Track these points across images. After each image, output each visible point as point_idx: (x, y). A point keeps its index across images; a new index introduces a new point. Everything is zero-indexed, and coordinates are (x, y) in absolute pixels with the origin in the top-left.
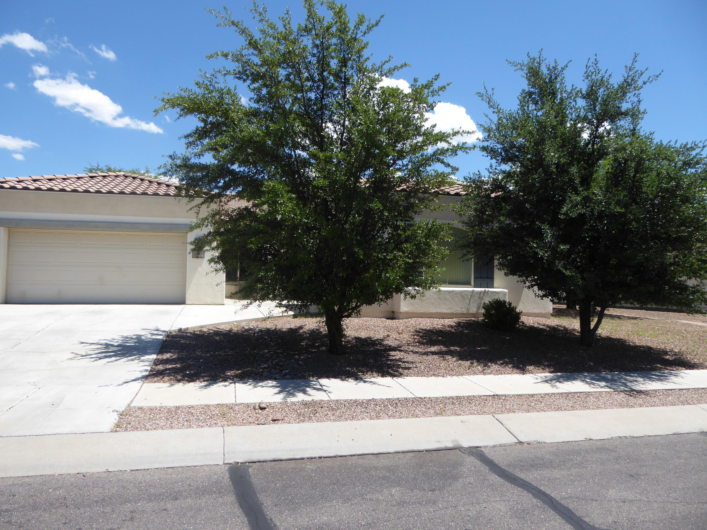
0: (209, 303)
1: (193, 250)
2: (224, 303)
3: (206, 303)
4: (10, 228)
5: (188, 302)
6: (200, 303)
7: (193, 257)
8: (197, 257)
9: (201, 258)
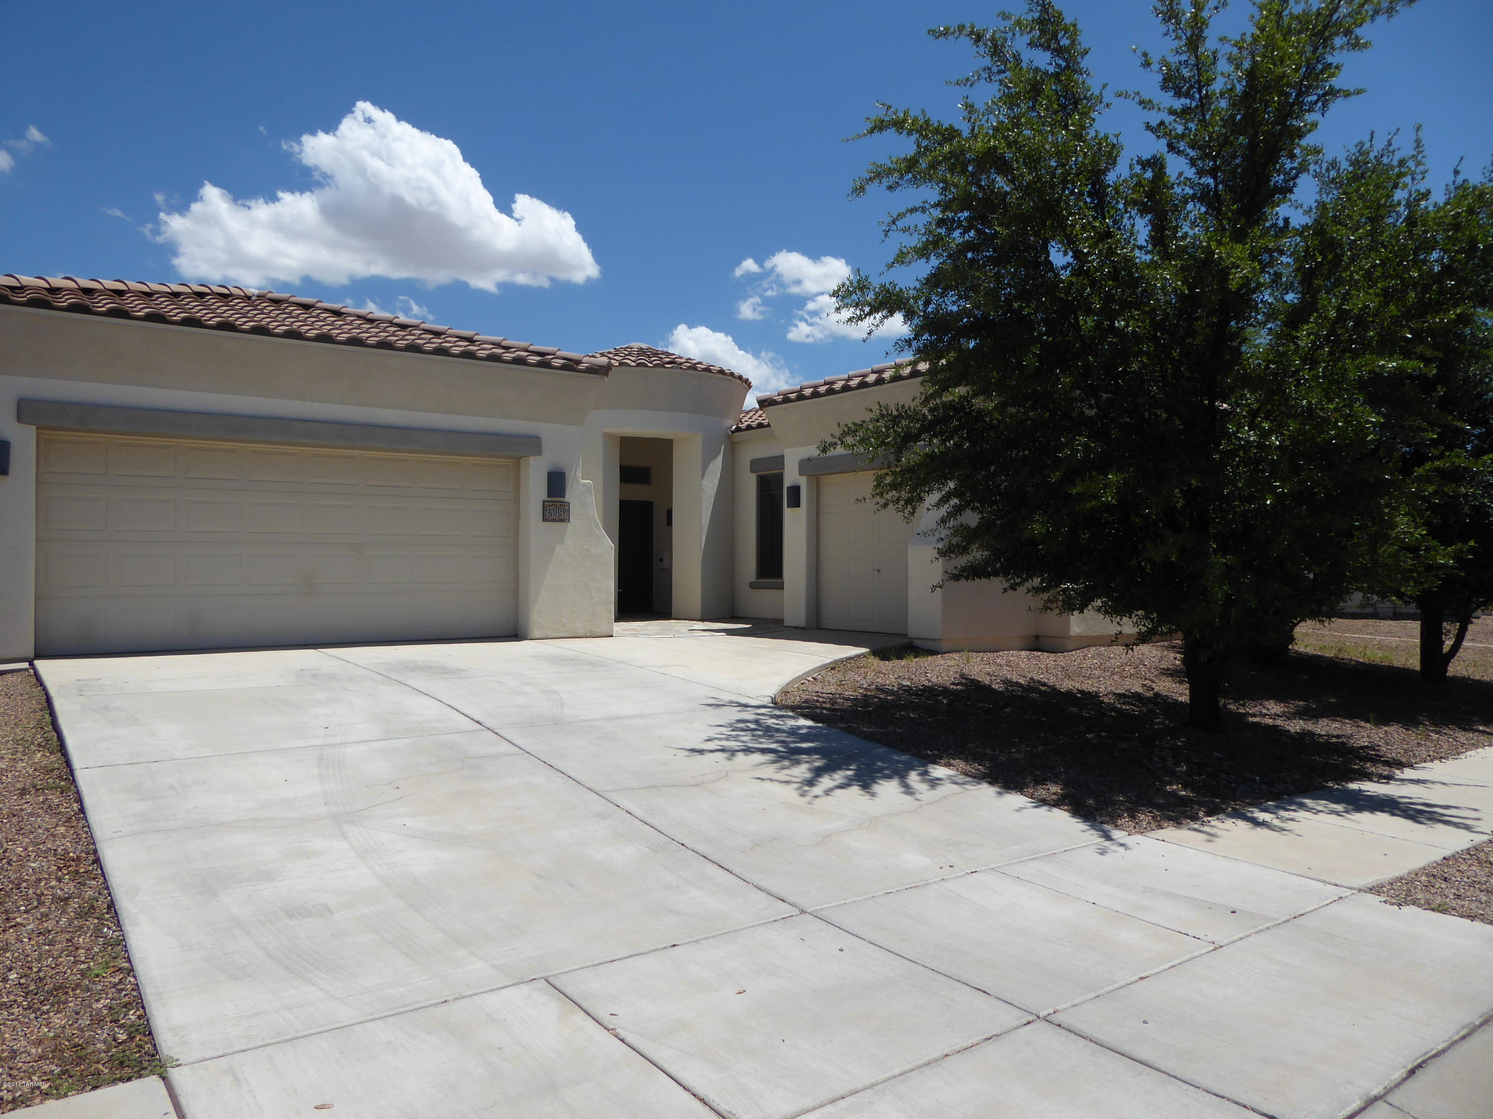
0: (582, 633)
1: (544, 502)
2: (612, 631)
3: (574, 635)
4: (43, 429)
5: (536, 633)
6: (561, 635)
7: (545, 519)
8: (554, 520)
9: (562, 521)
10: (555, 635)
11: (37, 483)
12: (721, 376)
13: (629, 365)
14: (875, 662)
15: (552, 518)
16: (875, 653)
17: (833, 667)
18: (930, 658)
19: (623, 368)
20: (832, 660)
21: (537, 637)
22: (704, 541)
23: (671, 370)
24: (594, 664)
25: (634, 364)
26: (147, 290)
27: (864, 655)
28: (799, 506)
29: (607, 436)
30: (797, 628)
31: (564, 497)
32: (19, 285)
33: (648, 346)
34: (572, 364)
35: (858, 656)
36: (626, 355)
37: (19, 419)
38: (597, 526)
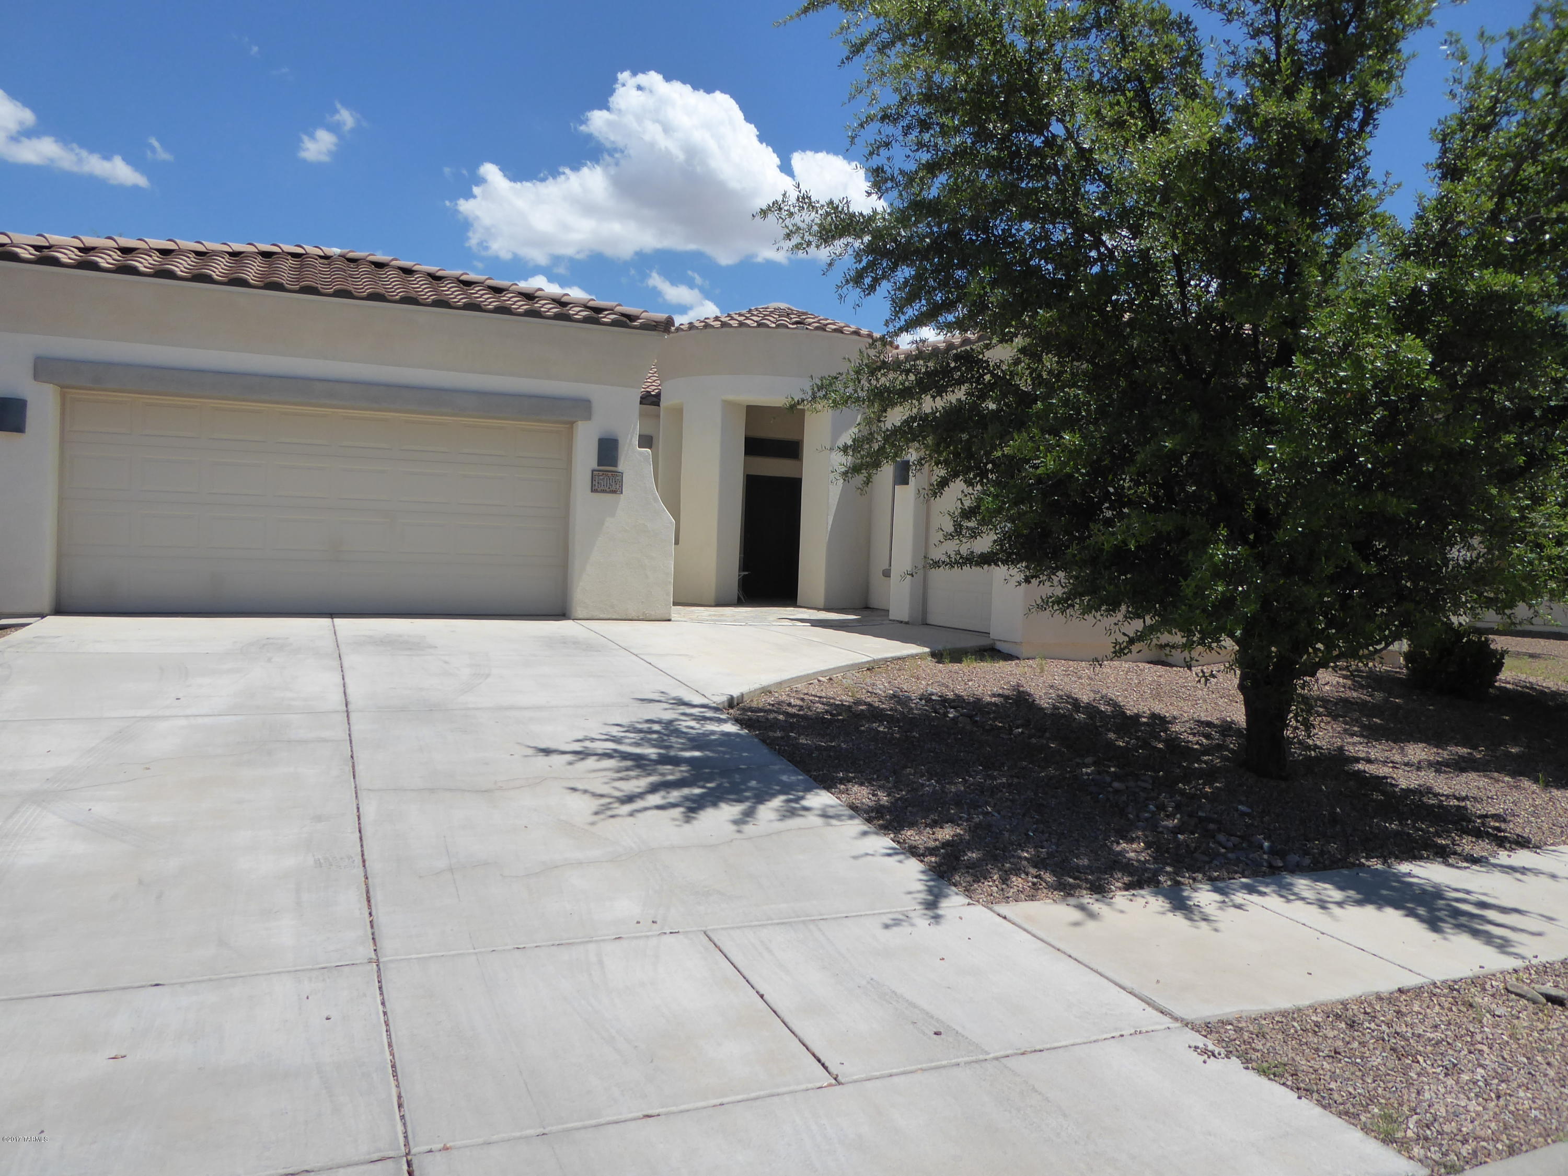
0: (633, 615)
1: (593, 471)
2: (670, 615)
3: (624, 617)
4: (68, 387)
5: (579, 611)
6: (609, 617)
7: (593, 490)
8: (603, 491)
9: (614, 492)
10: (602, 616)
11: (63, 441)
12: (857, 337)
13: (768, 326)
14: (930, 662)
15: (602, 488)
16: (933, 655)
17: (871, 667)
18: (1002, 663)
19: (743, 329)
20: (869, 659)
21: (580, 617)
22: (830, 522)
23: (795, 331)
24: (587, 647)
25: (774, 325)
26: (204, 250)
27: (921, 656)
28: (907, 484)
29: (728, 406)
30: (901, 622)
31: (616, 466)
32: (47, 244)
33: (787, 306)
34: (625, 319)
35: (913, 656)
36: (766, 315)
37: (36, 377)
38: (655, 499)
